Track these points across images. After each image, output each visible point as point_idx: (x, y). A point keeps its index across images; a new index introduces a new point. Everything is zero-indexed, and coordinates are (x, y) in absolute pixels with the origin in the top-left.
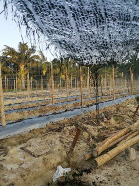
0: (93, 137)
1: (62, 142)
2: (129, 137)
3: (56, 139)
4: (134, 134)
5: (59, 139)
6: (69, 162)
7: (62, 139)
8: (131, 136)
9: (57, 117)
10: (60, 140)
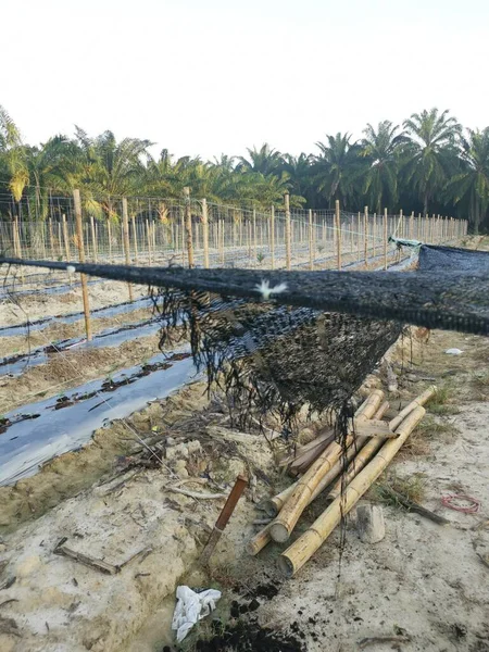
0: (259, 474)
1: (172, 505)
2: (358, 463)
3: (153, 497)
4: (369, 449)
5: (161, 496)
6: (206, 569)
7: (173, 497)
8: (362, 457)
9: (124, 400)
10: (167, 500)
